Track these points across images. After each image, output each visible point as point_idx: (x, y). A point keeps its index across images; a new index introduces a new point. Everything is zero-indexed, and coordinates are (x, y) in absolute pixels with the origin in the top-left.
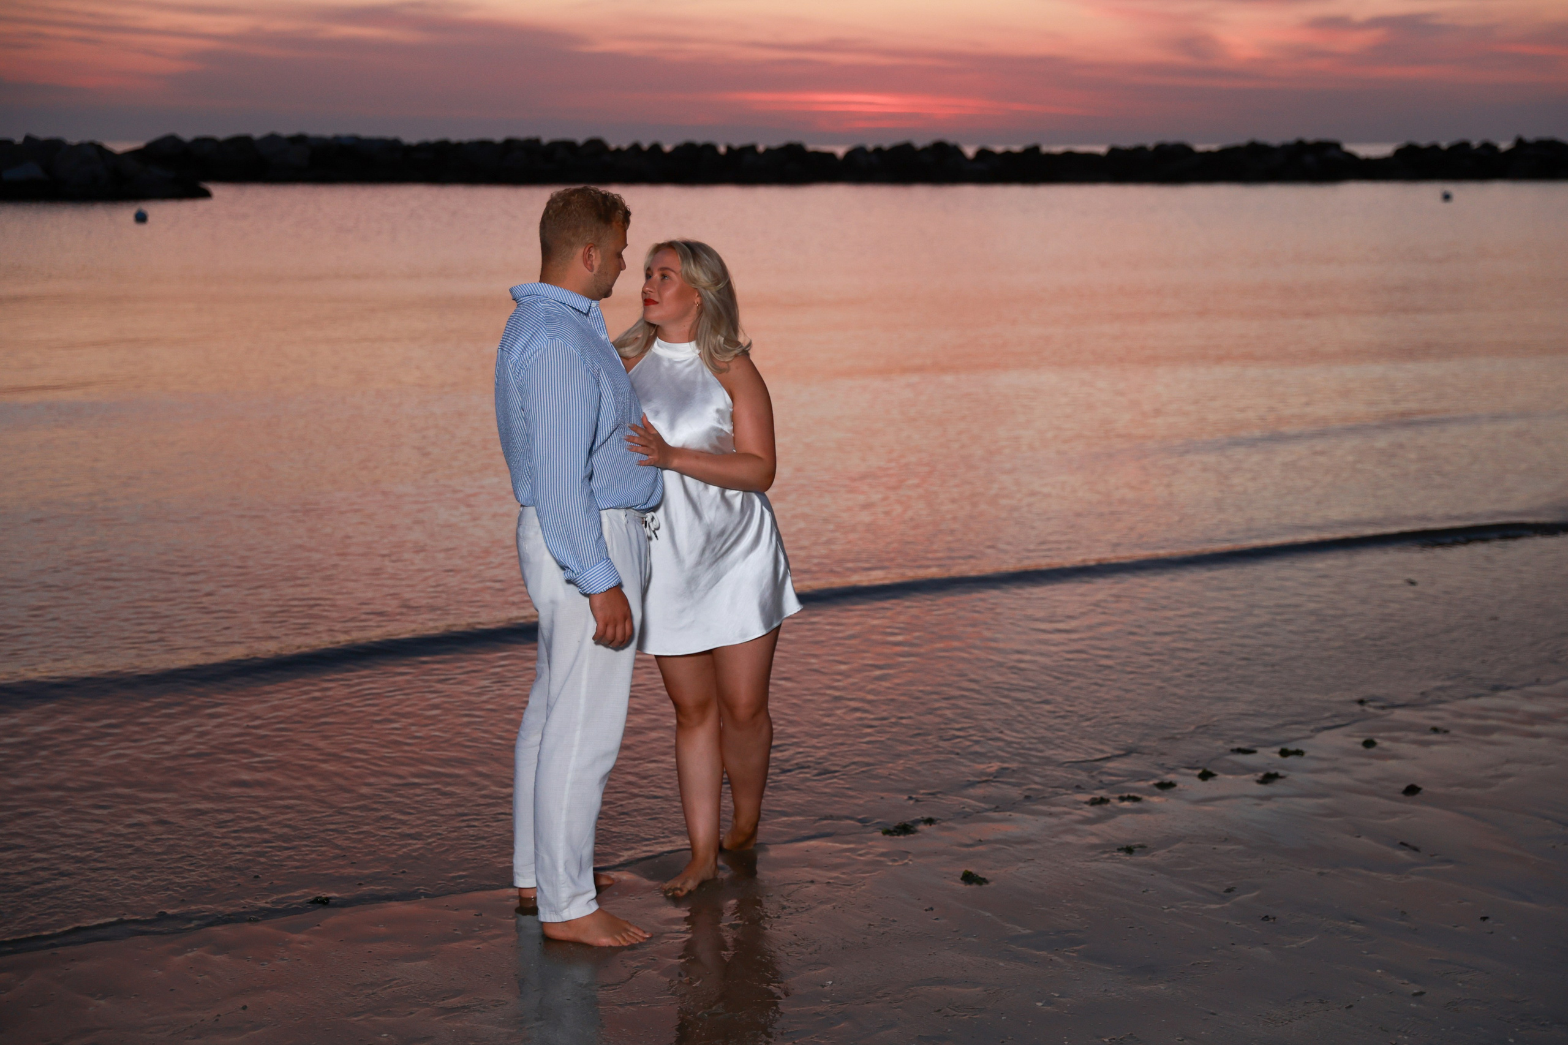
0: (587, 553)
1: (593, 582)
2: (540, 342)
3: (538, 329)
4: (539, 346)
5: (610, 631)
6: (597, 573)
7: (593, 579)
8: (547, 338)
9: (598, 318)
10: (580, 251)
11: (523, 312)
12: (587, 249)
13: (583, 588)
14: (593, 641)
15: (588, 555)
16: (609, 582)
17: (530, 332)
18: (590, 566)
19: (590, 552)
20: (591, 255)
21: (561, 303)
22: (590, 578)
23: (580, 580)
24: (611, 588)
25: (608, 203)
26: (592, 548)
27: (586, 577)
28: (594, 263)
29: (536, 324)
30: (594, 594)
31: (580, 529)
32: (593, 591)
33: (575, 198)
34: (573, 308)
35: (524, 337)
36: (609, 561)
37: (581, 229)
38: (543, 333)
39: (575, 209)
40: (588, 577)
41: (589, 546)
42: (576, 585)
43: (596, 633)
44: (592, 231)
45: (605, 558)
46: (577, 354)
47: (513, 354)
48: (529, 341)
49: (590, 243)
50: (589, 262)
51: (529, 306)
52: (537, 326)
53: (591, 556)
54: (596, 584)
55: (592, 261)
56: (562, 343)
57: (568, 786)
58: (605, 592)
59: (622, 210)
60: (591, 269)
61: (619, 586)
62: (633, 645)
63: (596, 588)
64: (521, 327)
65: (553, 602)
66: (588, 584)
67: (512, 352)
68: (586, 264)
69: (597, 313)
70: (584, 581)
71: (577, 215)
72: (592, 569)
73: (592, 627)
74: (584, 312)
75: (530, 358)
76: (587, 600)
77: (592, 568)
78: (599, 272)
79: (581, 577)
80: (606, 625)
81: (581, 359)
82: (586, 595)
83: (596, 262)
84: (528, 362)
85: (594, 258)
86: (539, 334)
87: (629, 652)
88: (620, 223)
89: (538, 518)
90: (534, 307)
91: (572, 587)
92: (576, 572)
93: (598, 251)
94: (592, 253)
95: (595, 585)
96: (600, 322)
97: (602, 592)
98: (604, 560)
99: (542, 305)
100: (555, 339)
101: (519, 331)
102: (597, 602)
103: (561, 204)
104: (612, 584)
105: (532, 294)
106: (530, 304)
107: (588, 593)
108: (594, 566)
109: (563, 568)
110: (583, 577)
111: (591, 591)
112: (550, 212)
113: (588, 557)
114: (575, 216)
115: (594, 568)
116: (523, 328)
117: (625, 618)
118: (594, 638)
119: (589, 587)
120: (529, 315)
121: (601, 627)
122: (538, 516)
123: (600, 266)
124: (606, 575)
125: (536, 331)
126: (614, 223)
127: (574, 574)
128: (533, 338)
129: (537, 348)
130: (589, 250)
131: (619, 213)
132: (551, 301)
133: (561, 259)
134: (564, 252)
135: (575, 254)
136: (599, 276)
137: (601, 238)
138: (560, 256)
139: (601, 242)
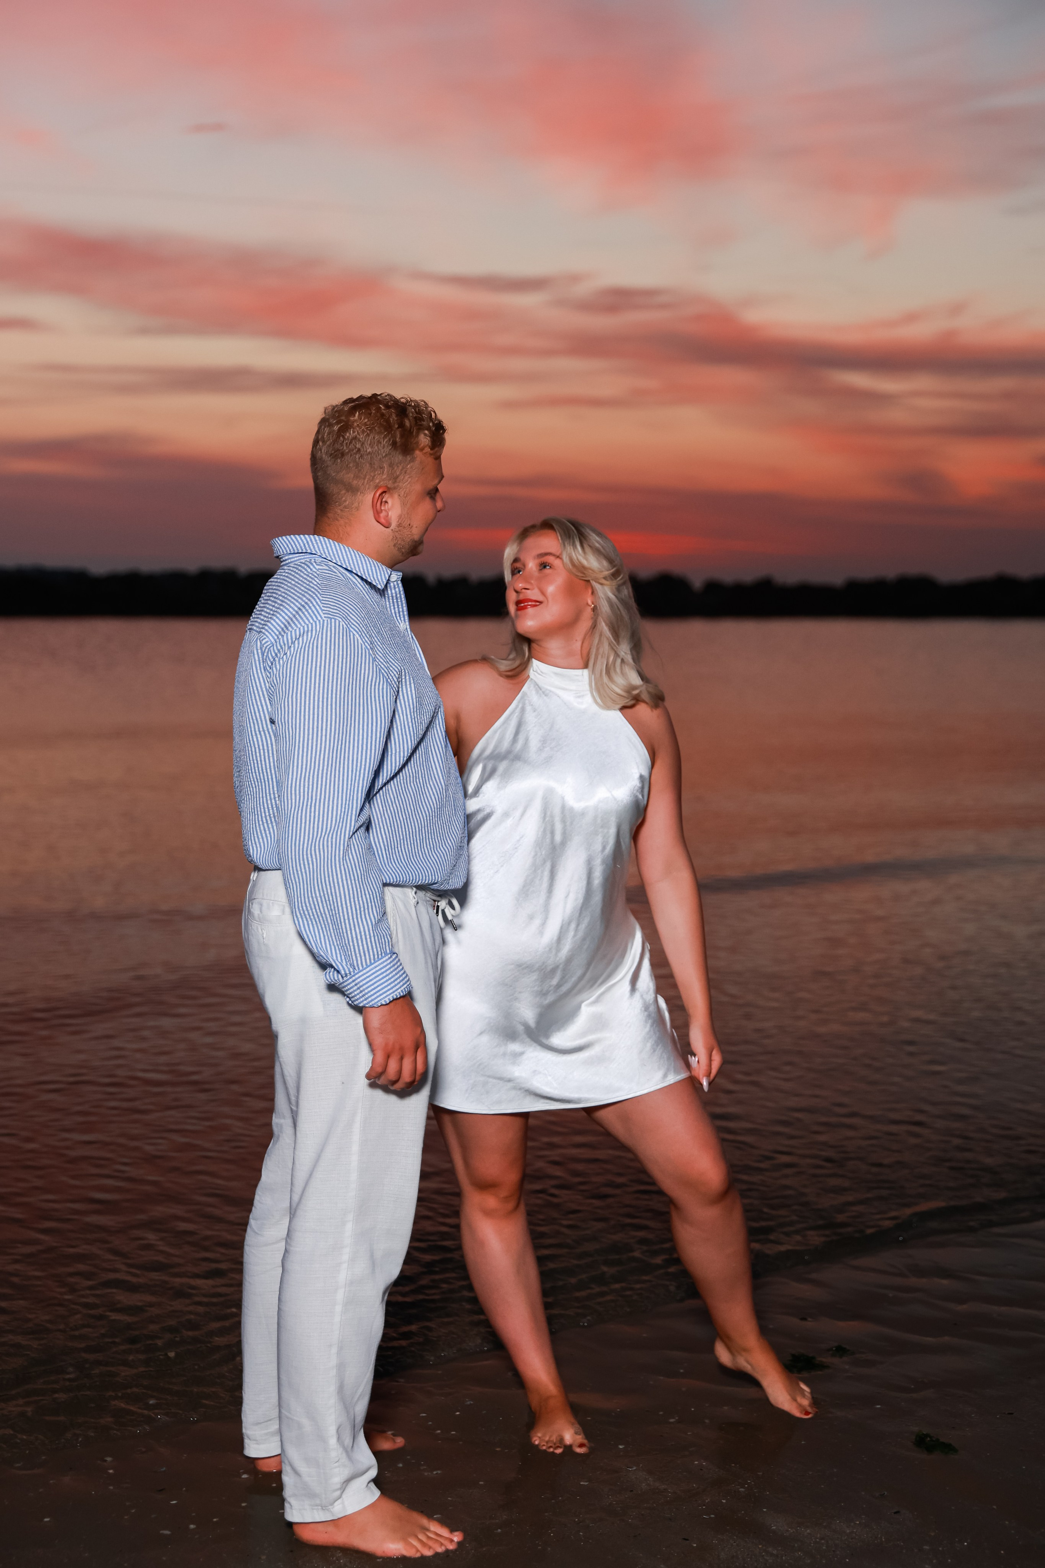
0: (360, 944)
1: (369, 989)
2: (311, 621)
3: (309, 600)
4: (310, 625)
5: (393, 1066)
6: (376, 975)
7: (369, 984)
8: (323, 616)
9: (397, 599)
10: (368, 500)
11: (287, 577)
12: (378, 495)
13: (353, 997)
14: (367, 1082)
15: (361, 948)
16: (394, 989)
17: (297, 604)
18: (364, 964)
19: (364, 943)
20: (384, 503)
21: (346, 569)
22: (364, 982)
23: (350, 986)
24: (397, 999)
25: (408, 423)
26: (368, 937)
27: (359, 980)
28: (389, 515)
29: (306, 592)
30: (371, 1007)
31: (349, 908)
32: (369, 1003)
33: (355, 419)
34: (362, 579)
35: (286, 611)
36: (394, 957)
37: (367, 467)
38: (317, 607)
40: (361, 981)
41: (363, 933)
42: (343, 993)
43: (372, 1067)
44: (384, 468)
45: (388, 951)
46: (364, 646)
47: (267, 633)
48: (294, 616)
49: (382, 486)
50: (382, 513)
51: (297, 569)
52: (308, 596)
53: (366, 949)
54: (374, 991)
55: (386, 513)
56: (345, 626)
57: (339, 1308)
58: (387, 1004)
59: (428, 431)
60: (388, 525)
61: (408, 997)
62: (425, 1093)
63: (373, 997)
64: (283, 597)
65: (303, 1021)
66: (361, 992)
67: (266, 630)
68: (377, 517)
69: (397, 590)
70: (356, 987)
72: (368, 969)
73: (364, 1060)
74: (379, 587)
75: (293, 643)
76: (360, 1019)
77: (367, 966)
78: (399, 525)
79: (351, 980)
80: (388, 1057)
81: (369, 654)
82: (359, 1009)
83: (394, 512)
84: (289, 648)
85: (389, 506)
86: (310, 608)
87: (419, 1103)
89: (286, 889)
90: (306, 570)
91: (336, 997)
92: (343, 972)
93: (395, 497)
94: (387, 500)
95: (372, 993)
96: (400, 603)
97: (382, 1005)
98: (386, 954)
99: (318, 567)
100: (335, 619)
101: (278, 601)
102: (376, 1018)
104: (399, 993)
105: (304, 551)
106: (299, 565)
107: (361, 1005)
108: (371, 964)
109: (324, 966)
110: (353, 981)
111: (365, 1002)
113: (362, 951)
115: (371, 967)
116: (286, 598)
117: (417, 1048)
118: (368, 1076)
119: (363, 996)
120: (297, 580)
121: (380, 1058)
122: (286, 885)
123: (400, 518)
124: (390, 979)
125: (306, 603)
126: (417, 453)
127: (340, 976)
128: (300, 613)
129: (306, 629)
130: (381, 496)
132: (330, 563)
133: (341, 510)
134: (345, 501)
135: (360, 504)
136: (400, 531)
137: (397, 477)
138: (340, 506)
139: (399, 483)
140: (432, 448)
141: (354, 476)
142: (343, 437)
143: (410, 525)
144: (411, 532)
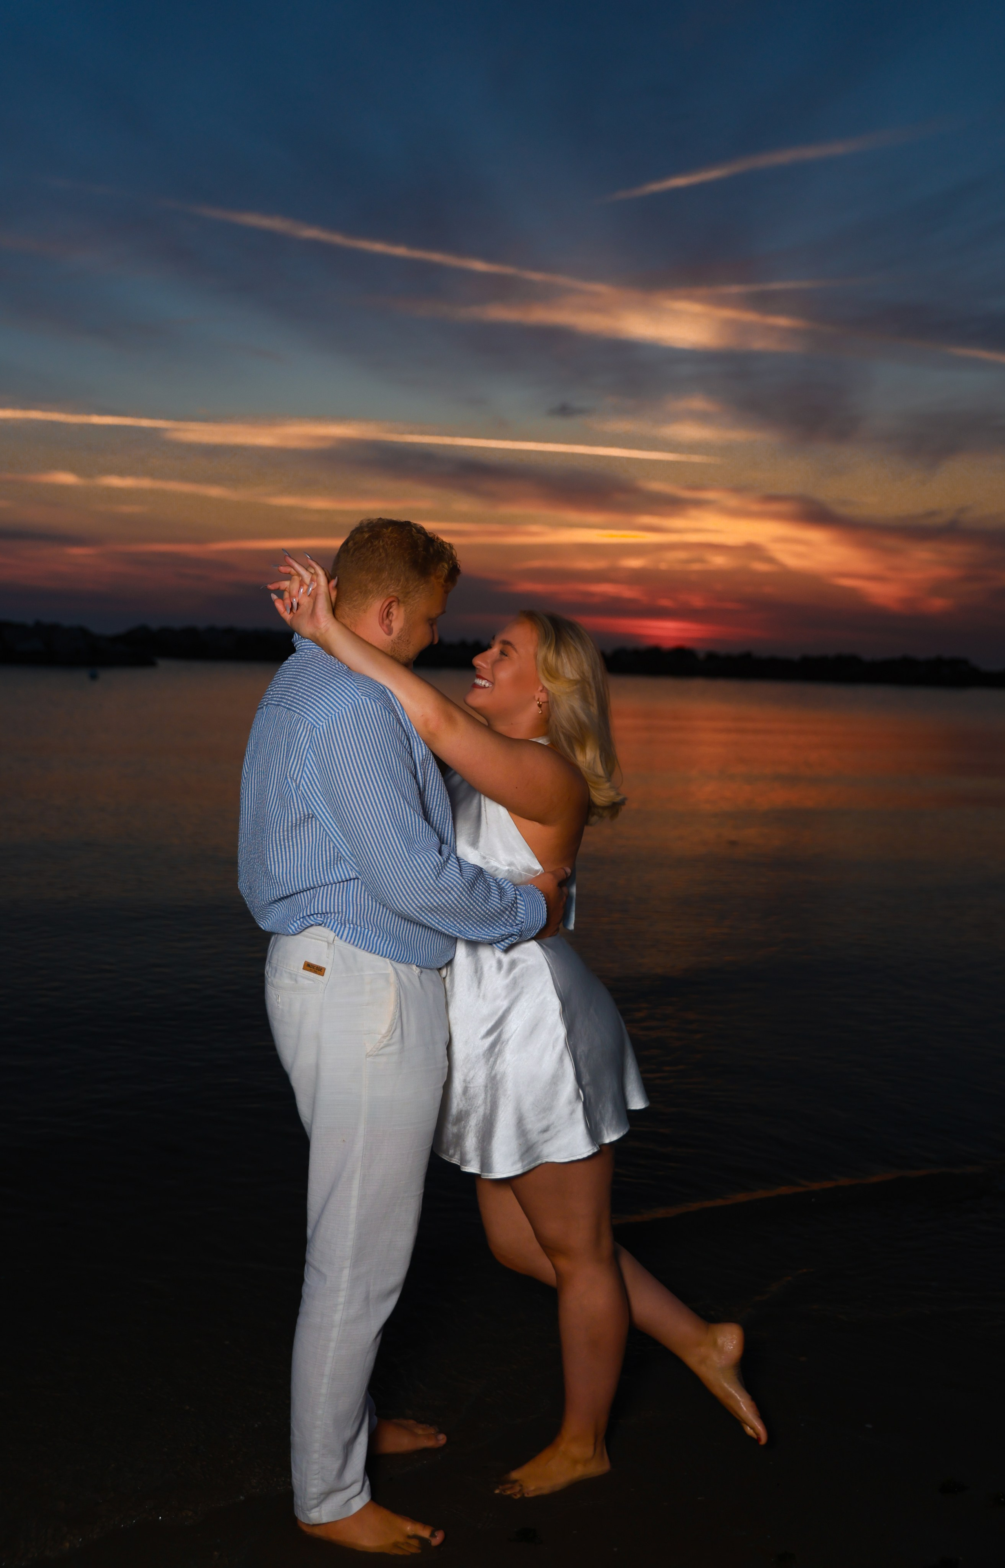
10: (376, 605)
12: (387, 603)
20: (391, 613)
25: (431, 550)
28: (393, 624)
33: (387, 531)
37: (385, 575)
39: (384, 545)
44: (399, 581)
49: (393, 596)
50: (386, 622)
55: (391, 621)
59: (448, 563)
60: (389, 632)
68: (382, 622)
71: (383, 555)
78: (399, 638)
83: (398, 623)
85: (394, 618)
88: (442, 581)
93: (402, 610)
94: (394, 610)
103: (366, 536)
112: (350, 544)
114: (380, 555)
123: (401, 630)
126: (432, 578)
130: (390, 605)
131: (443, 567)
133: (350, 609)
134: (355, 601)
135: (368, 607)
136: (398, 643)
137: (409, 593)
138: (349, 604)
139: (409, 598)
140: (446, 581)
141: (371, 579)
142: (372, 543)
143: (408, 641)
144: (408, 647)
